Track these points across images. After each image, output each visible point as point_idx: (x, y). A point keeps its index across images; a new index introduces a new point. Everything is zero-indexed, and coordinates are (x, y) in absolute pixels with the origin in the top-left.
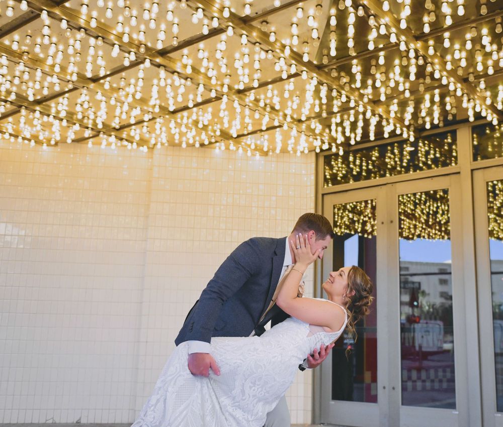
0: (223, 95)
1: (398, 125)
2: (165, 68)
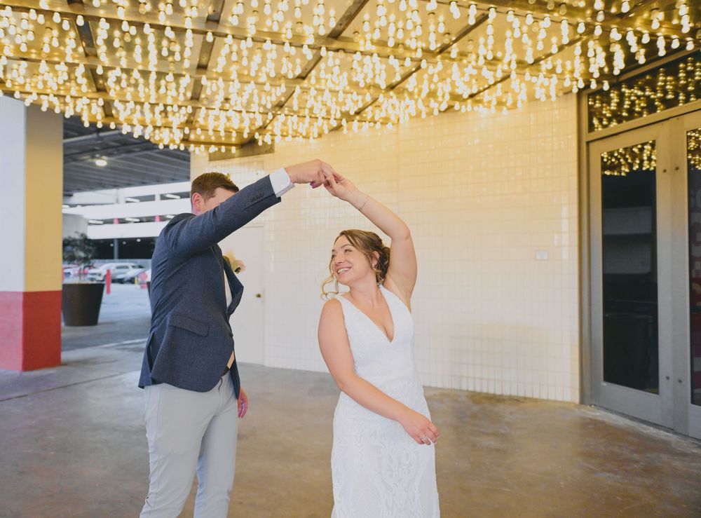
0: (420, 61)
2: (344, 50)
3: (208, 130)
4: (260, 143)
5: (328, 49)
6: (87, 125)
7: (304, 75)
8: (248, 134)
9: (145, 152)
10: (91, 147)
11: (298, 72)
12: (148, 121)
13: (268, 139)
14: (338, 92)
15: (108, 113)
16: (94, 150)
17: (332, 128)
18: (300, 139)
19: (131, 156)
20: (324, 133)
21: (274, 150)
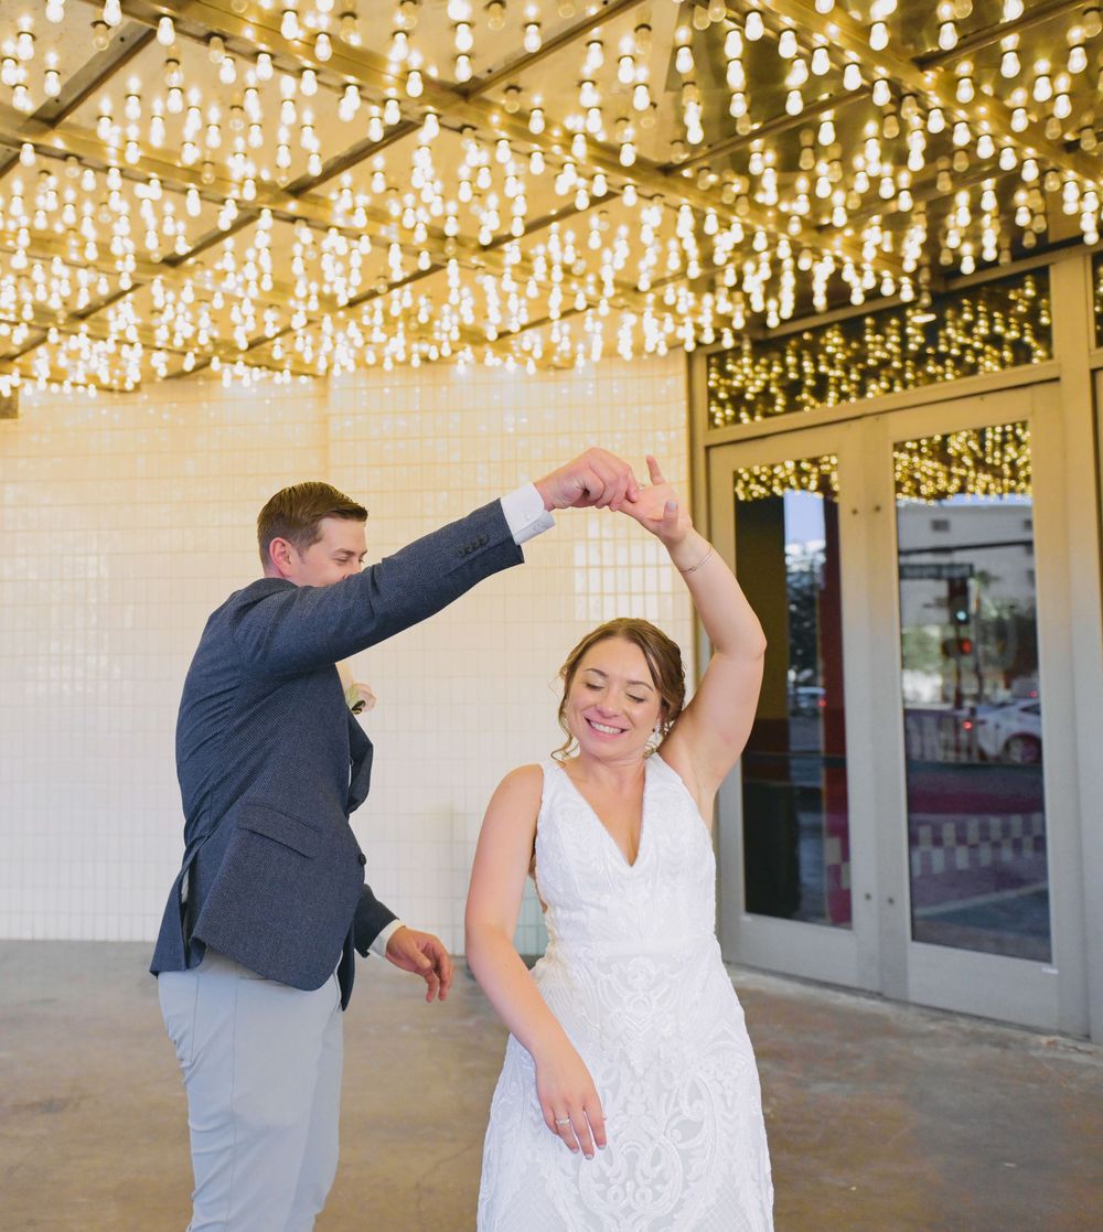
0: (447, 260)
1: (886, 274)
2: (310, 222)
5: (274, 215)
17: (177, 372)
21: (15, 412)
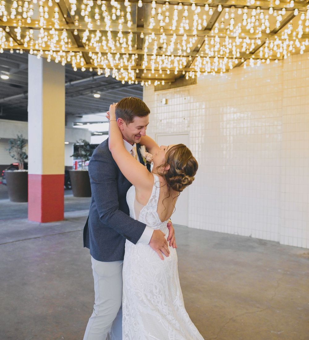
0: (294, 10)
2: (235, 6)
3: (151, 70)
4: (187, 78)
5: (223, 7)
6: (75, 70)
7: (210, 27)
8: (178, 71)
9: (123, 88)
10: (90, 86)
11: (205, 24)
12: (112, 65)
13: (192, 74)
14: (235, 38)
15: (87, 62)
16: (92, 88)
17: (235, 65)
18: (214, 73)
19: (115, 90)
20: (230, 69)
21: (196, 82)
